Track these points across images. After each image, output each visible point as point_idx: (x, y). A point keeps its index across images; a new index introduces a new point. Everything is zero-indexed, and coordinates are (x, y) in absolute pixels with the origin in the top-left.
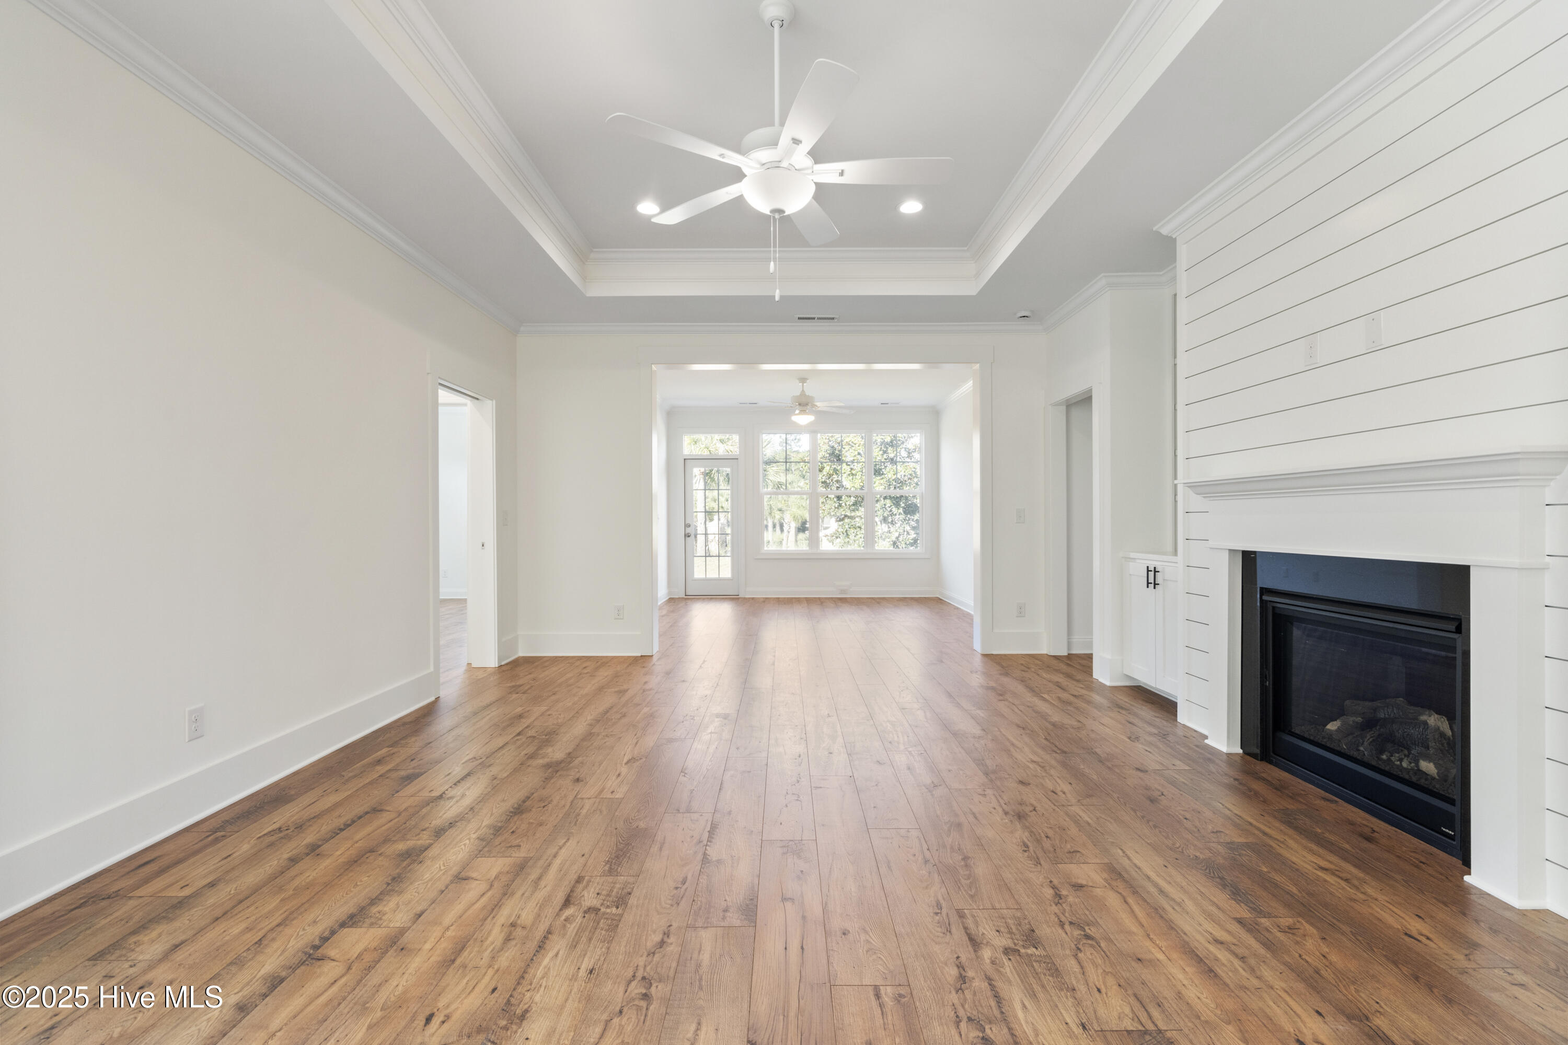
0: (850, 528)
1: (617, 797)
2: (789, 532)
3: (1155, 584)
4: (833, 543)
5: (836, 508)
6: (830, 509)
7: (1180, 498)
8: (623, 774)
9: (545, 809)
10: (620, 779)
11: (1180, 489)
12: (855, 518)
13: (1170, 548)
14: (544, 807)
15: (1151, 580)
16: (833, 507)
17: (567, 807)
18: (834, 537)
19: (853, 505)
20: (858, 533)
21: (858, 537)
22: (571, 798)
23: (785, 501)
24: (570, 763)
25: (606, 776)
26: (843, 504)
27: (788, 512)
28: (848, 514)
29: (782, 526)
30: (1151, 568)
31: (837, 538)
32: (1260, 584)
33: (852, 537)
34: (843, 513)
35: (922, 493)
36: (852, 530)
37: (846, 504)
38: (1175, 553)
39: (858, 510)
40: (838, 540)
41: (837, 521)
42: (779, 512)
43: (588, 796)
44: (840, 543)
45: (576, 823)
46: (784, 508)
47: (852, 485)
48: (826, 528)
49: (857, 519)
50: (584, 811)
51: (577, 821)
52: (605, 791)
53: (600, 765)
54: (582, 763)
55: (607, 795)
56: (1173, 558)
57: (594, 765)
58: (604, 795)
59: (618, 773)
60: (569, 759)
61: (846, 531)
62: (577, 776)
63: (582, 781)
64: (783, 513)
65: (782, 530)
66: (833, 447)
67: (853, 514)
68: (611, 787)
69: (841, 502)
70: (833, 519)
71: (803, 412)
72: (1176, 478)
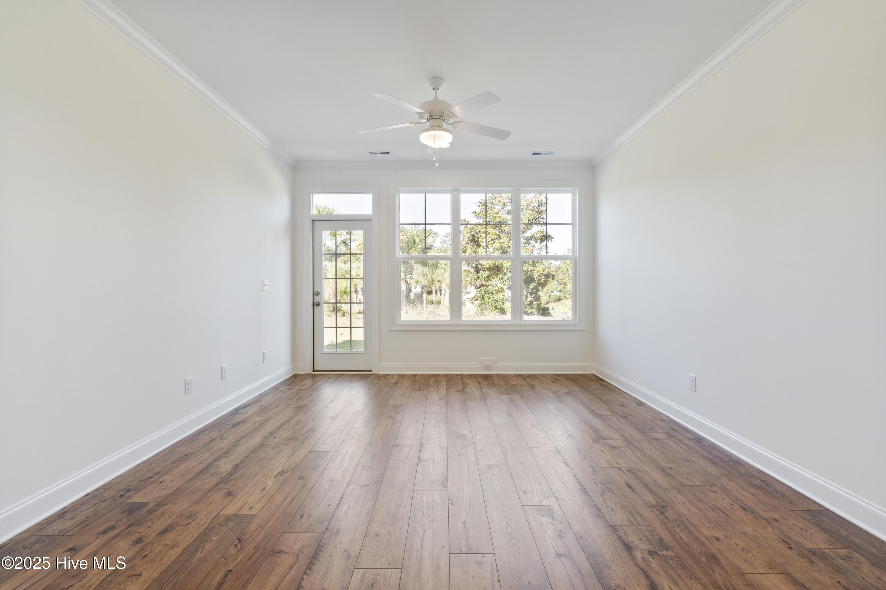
0: (485, 293)
2: (445, 295)
4: (473, 303)
5: (475, 279)
6: (471, 280)
12: (488, 287)
16: (473, 279)
18: (474, 300)
19: (488, 277)
20: (491, 297)
21: (491, 300)
23: (442, 276)
26: (480, 277)
27: (444, 282)
28: (484, 283)
29: (440, 291)
31: (476, 300)
33: (486, 299)
34: (480, 283)
36: (487, 295)
37: (482, 277)
39: (490, 280)
40: (477, 302)
41: (476, 288)
42: (438, 283)
44: (478, 304)
46: (442, 280)
47: (487, 262)
48: (468, 293)
49: (490, 287)
61: (483, 295)
64: (440, 283)
65: (441, 294)
66: (473, 235)
67: (487, 284)
69: (479, 275)
70: (473, 287)
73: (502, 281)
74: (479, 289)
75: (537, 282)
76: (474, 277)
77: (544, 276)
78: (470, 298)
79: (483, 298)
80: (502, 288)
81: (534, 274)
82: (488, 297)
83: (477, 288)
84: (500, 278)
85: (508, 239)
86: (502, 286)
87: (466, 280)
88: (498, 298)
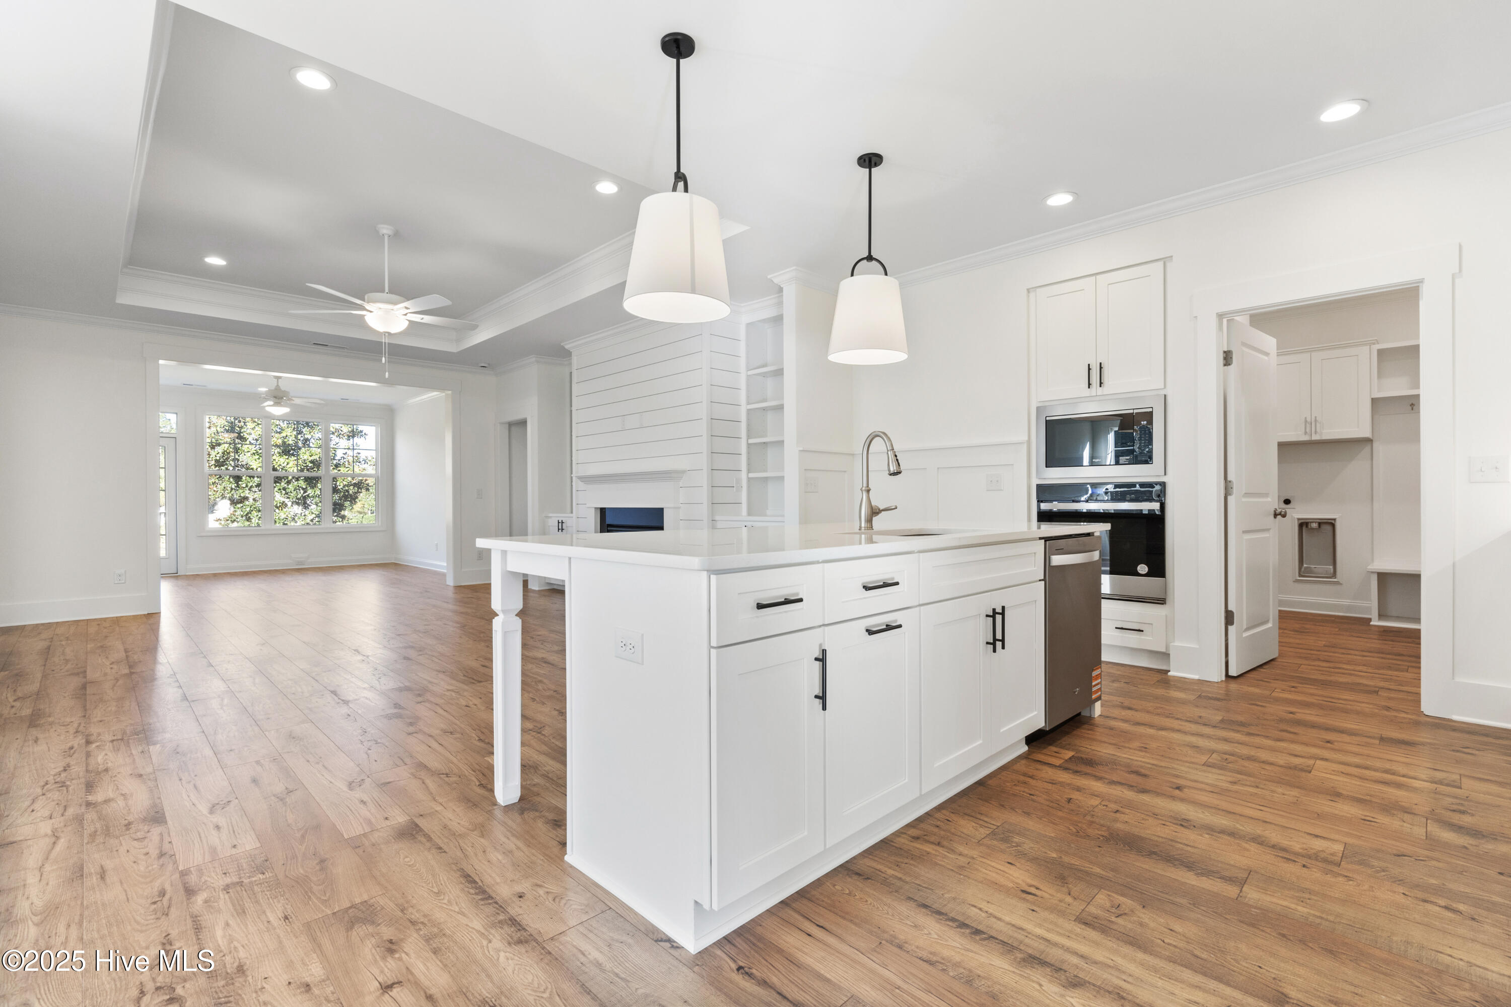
3: (562, 529)
7: (574, 484)
11: (574, 479)
13: (569, 510)
15: (560, 527)
30: (560, 521)
32: (607, 523)
35: (378, 477)
38: (572, 513)
56: (571, 515)
71: (277, 404)
72: (572, 473)
73: (284, 492)
74: (242, 505)
75: (342, 494)
76: (230, 486)
77: (354, 487)
78: (222, 518)
79: (249, 519)
80: (284, 502)
81: (338, 484)
82: (257, 516)
83: (234, 502)
84: (281, 488)
85: (295, 433)
86: (282, 499)
87: (214, 491)
88: (277, 518)
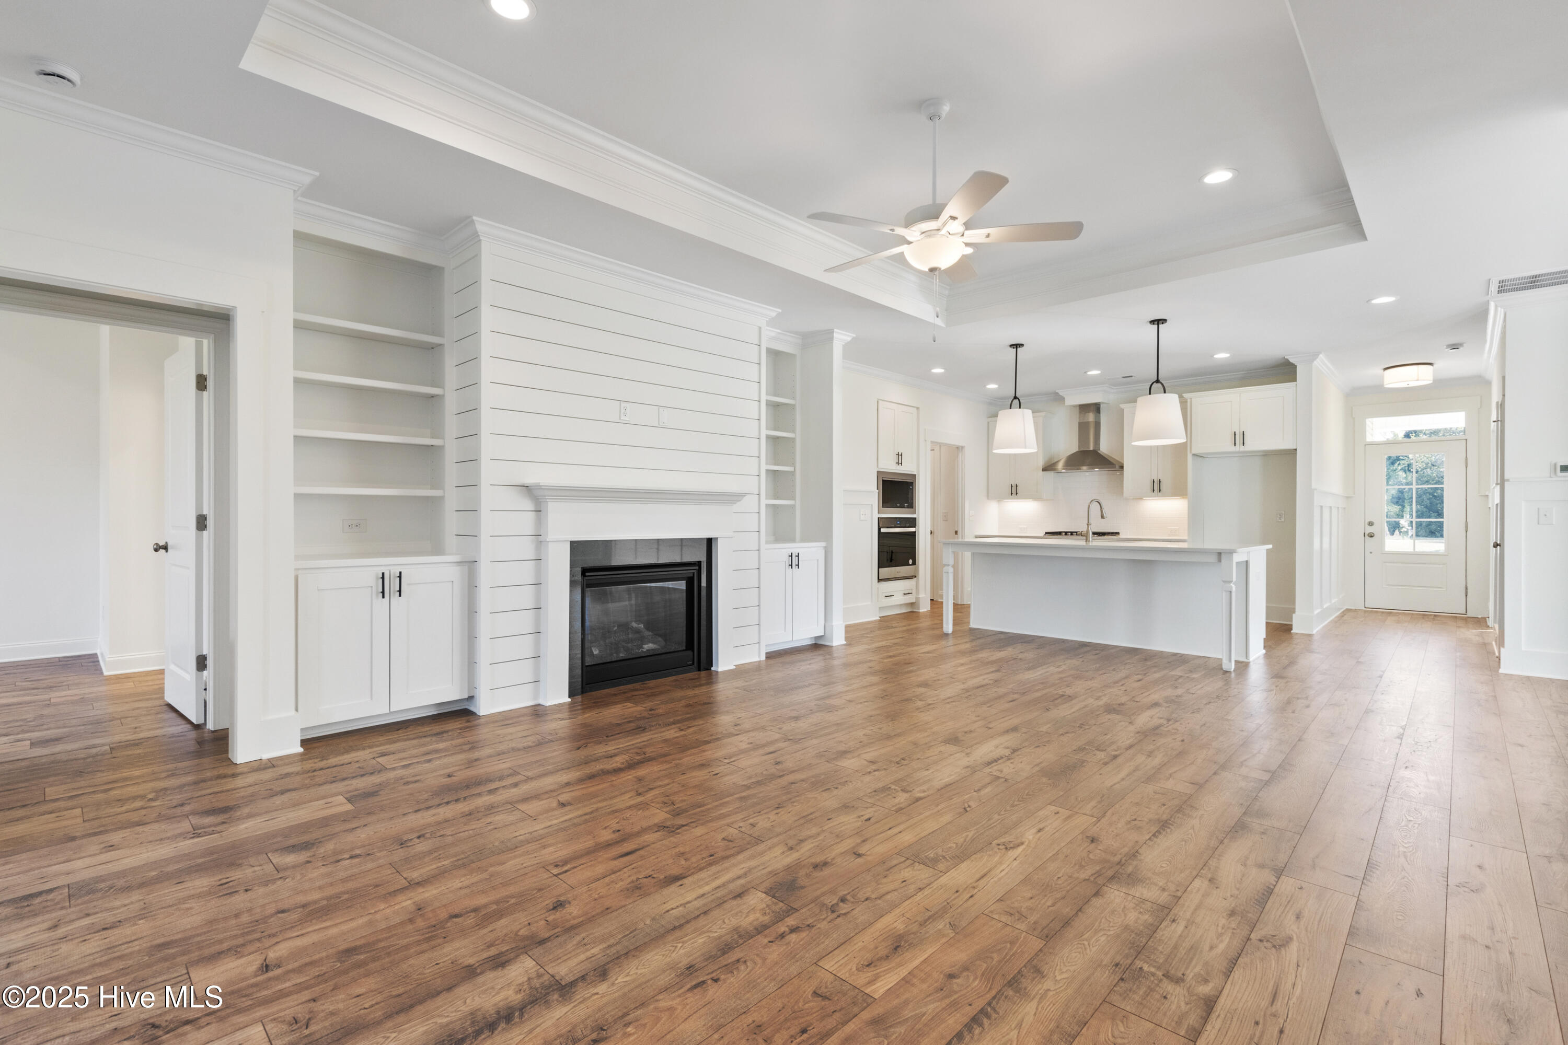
1: (1055, 807)
8: (1034, 830)
9: (1134, 818)
10: (1041, 826)
14: (1135, 820)
17: (1110, 812)
22: (1104, 820)
24: (1099, 874)
25: (1057, 834)
43: (1086, 817)
45: (1103, 796)
50: (1093, 803)
51: (1101, 797)
52: (1065, 816)
53: (1057, 853)
54: (1082, 867)
55: (1064, 813)
57: (1066, 856)
58: (1068, 813)
59: (1040, 834)
60: (1100, 881)
62: (1093, 845)
63: (1087, 837)
68: (1057, 819)
